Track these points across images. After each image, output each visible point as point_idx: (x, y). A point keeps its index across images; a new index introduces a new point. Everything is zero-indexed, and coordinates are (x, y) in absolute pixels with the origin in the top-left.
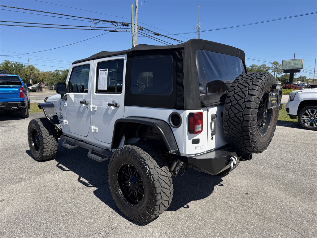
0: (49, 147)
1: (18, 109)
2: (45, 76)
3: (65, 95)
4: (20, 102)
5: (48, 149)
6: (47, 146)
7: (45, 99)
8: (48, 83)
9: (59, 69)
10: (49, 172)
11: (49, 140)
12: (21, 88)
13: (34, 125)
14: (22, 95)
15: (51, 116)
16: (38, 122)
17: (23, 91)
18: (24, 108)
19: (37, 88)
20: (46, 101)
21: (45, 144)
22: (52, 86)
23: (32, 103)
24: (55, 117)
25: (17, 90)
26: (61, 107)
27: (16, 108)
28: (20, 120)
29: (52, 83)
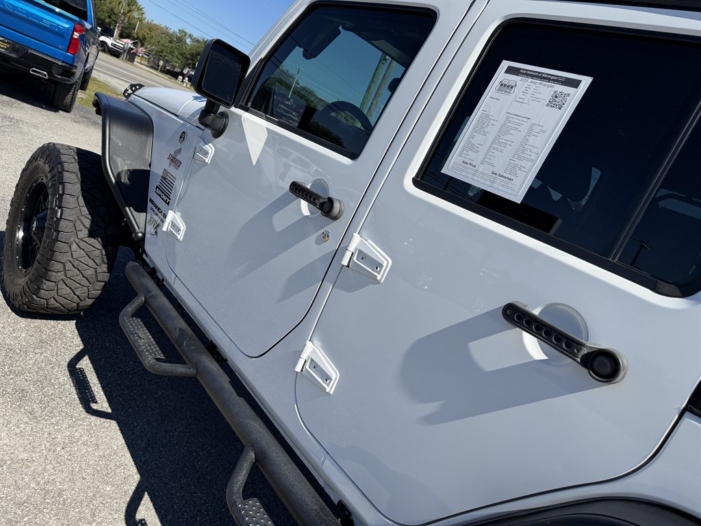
0: (68, 281)
1: (49, 80)
2: (153, 34)
3: (222, 109)
4: (63, 62)
5: (61, 285)
6: (61, 275)
7: (132, 86)
8: (152, 51)
9: (189, 32)
10: (23, 394)
11: (78, 253)
12: (78, 27)
13: (47, 168)
14: (73, 46)
15: (126, 168)
16: (66, 166)
17: (82, 37)
18: (67, 84)
19: (125, 51)
20: (129, 95)
21: (59, 267)
22: (159, 60)
23: (99, 78)
24: (140, 178)
25: (67, 26)
26: (179, 151)
27: (44, 74)
28: (44, 111)
29: (162, 54)
